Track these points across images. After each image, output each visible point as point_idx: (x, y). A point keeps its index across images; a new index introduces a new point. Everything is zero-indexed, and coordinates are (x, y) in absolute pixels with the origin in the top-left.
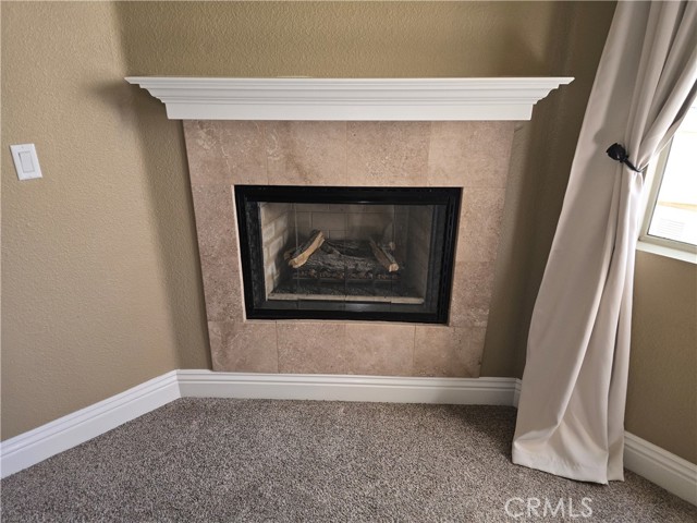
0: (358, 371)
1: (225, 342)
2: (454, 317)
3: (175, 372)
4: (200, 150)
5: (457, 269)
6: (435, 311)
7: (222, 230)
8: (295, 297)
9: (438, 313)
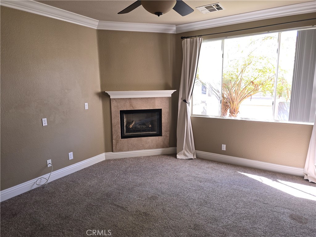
0: (145, 149)
1: (116, 144)
2: (163, 134)
3: (104, 153)
4: (114, 104)
5: (162, 124)
6: (159, 134)
7: (117, 120)
8: (131, 134)
9: (160, 134)
